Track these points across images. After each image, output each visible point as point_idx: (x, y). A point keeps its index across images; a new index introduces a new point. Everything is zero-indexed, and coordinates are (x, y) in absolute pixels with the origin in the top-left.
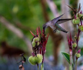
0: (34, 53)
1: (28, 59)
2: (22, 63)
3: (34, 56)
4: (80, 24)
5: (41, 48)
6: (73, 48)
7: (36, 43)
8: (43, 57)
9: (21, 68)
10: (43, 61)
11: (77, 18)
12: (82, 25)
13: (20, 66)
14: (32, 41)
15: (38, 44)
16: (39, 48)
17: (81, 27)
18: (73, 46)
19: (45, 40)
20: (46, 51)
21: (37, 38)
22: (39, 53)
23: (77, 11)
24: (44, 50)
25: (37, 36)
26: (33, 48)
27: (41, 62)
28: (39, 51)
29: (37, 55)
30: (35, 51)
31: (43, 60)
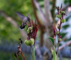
0: (28, 37)
1: (24, 42)
2: (20, 45)
3: (28, 40)
4: (62, 18)
5: (33, 34)
6: (57, 34)
7: (30, 31)
8: (35, 41)
9: (19, 48)
10: (34, 44)
11: (60, 14)
12: (63, 18)
13: (19, 46)
14: (27, 29)
15: (32, 31)
16: (32, 34)
17: (62, 20)
18: (56, 33)
19: (36, 29)
20: (37, 36)
21: (30, 27)
22: (32, 37)
23: (60, 9)
24: (36, 36)
25: (31, 26)
26: (28, 34)
27: (33, 44)
28: (32, 36)
29: (31, 39)
30: (29, 36)
31: (35, 42)
